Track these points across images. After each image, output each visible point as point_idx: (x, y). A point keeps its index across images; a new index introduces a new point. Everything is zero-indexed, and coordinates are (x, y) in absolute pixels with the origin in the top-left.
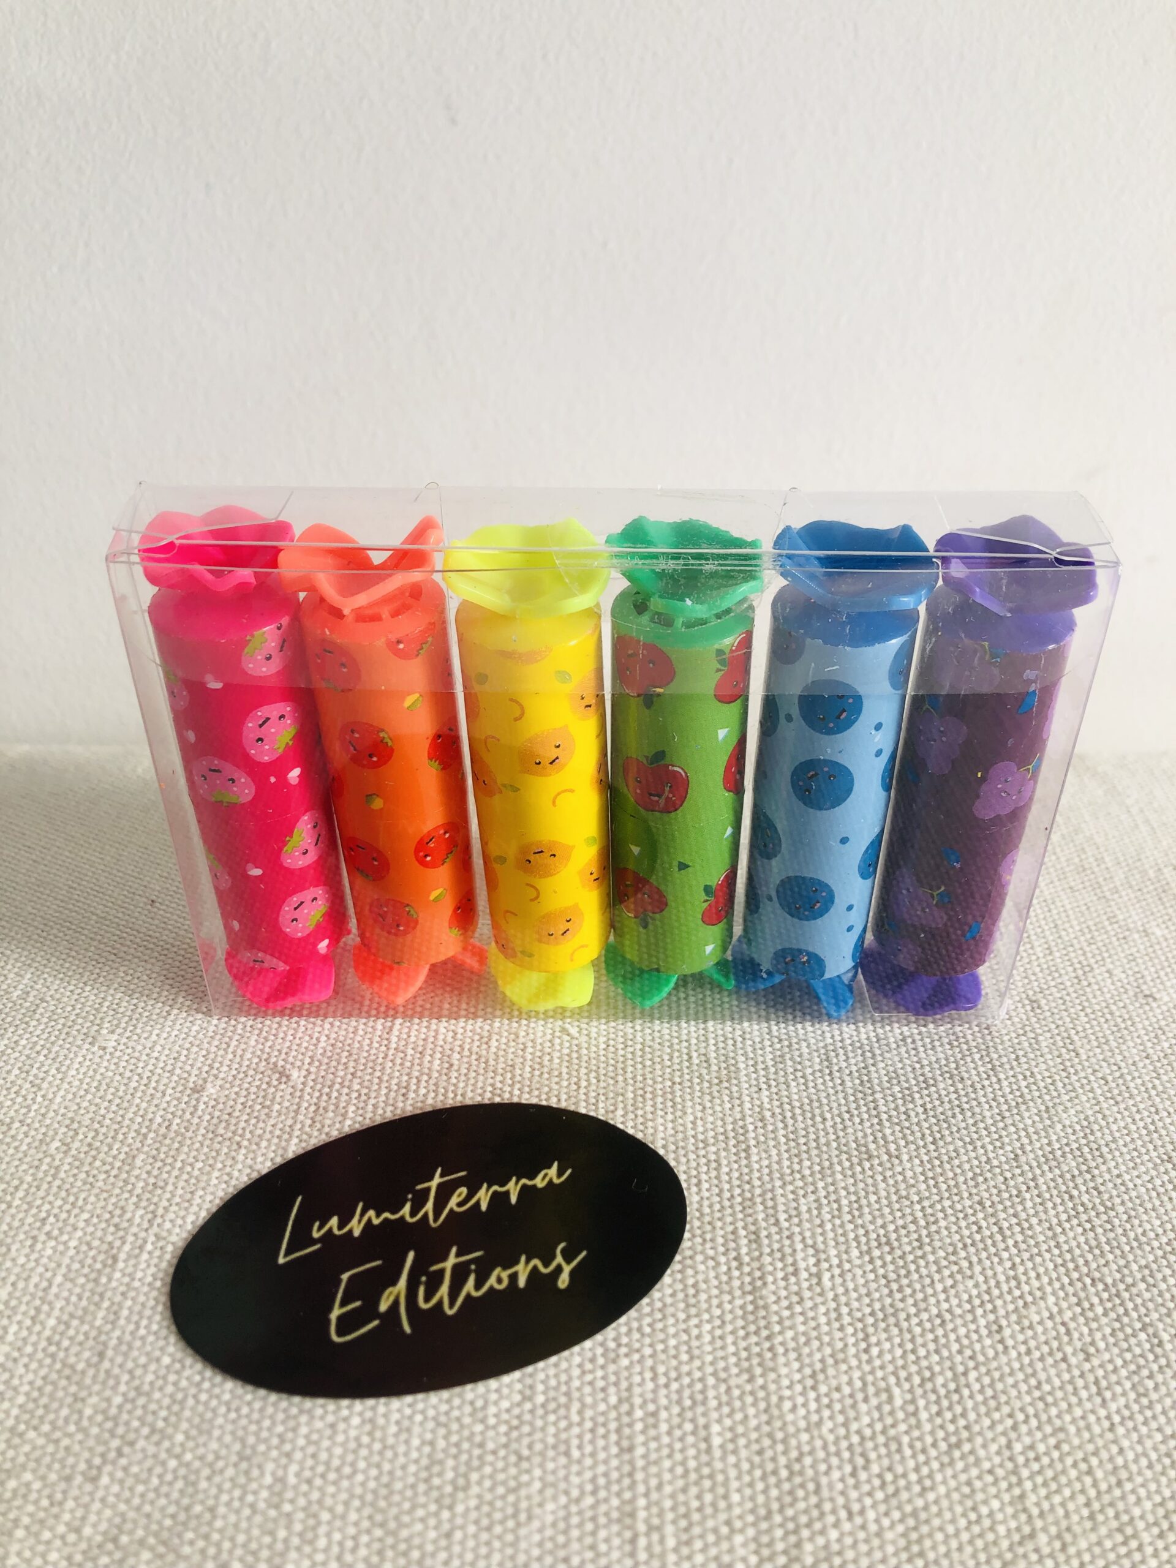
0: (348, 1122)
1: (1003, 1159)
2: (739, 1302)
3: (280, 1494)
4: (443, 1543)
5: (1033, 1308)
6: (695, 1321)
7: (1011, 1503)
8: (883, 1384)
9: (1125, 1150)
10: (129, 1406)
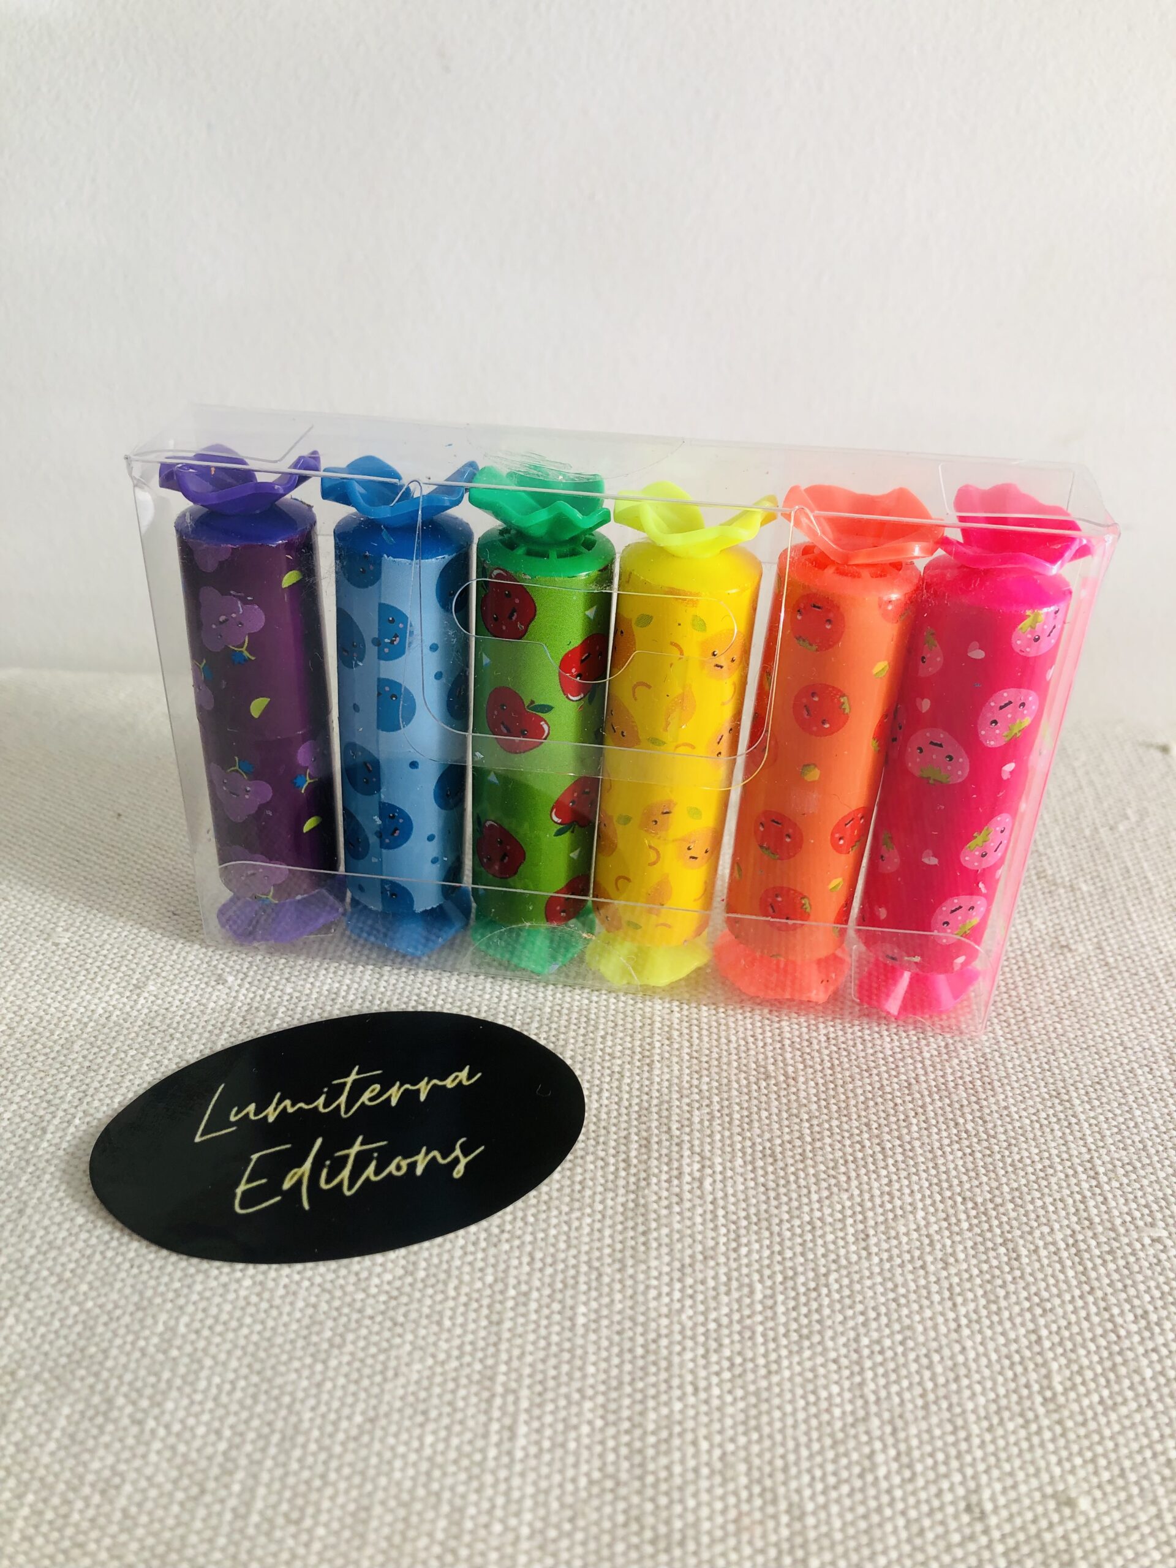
0: (277, 1022)
1: (896, 1087)
2: (621, 1200)
3: (169, 1341)
4: (313, 1391)
5: (902, 1221)
6: (577, 1214)
7: (850, 1390)
8: (746, 1280)
9: (1016, 1085)
10: (40, 1258)
